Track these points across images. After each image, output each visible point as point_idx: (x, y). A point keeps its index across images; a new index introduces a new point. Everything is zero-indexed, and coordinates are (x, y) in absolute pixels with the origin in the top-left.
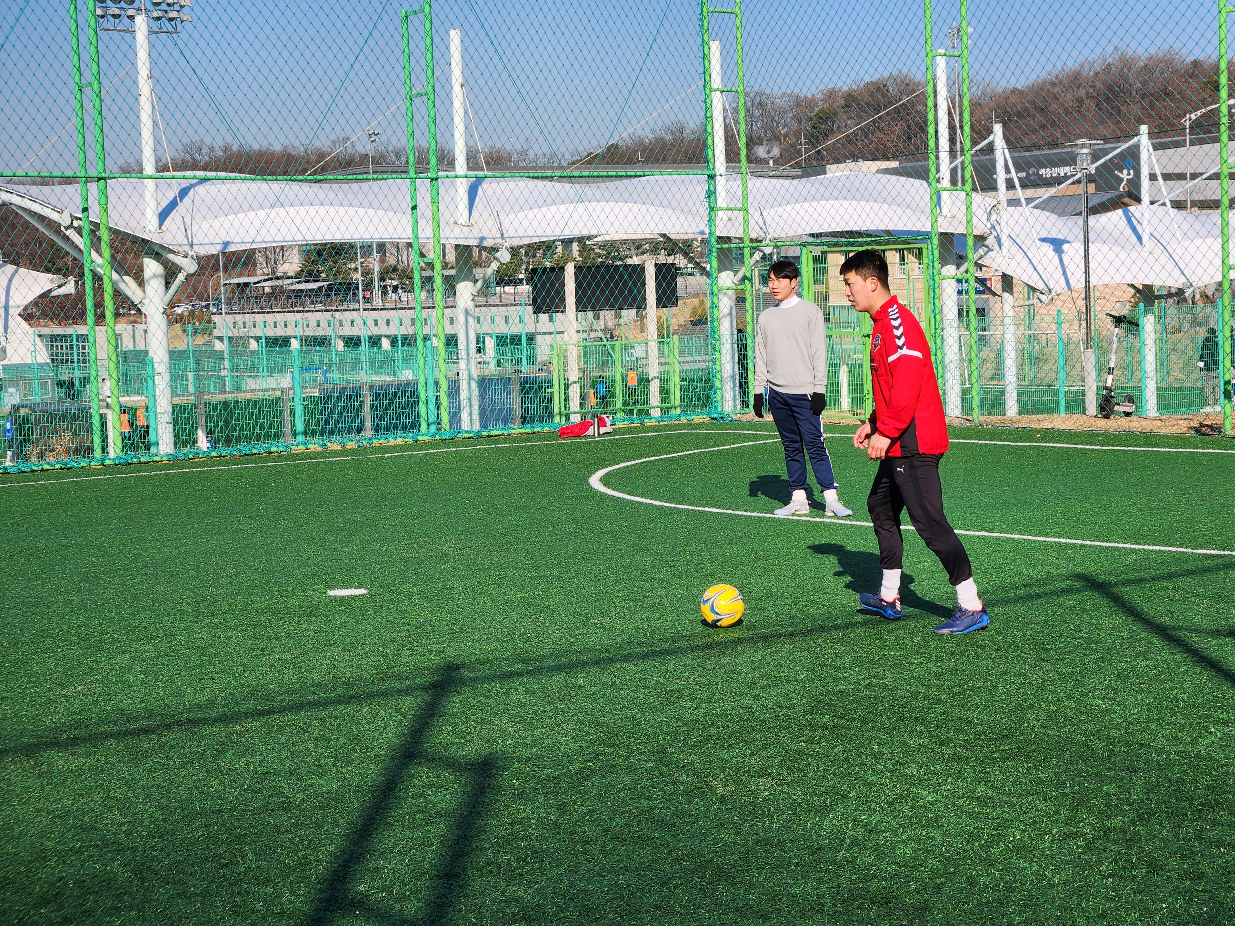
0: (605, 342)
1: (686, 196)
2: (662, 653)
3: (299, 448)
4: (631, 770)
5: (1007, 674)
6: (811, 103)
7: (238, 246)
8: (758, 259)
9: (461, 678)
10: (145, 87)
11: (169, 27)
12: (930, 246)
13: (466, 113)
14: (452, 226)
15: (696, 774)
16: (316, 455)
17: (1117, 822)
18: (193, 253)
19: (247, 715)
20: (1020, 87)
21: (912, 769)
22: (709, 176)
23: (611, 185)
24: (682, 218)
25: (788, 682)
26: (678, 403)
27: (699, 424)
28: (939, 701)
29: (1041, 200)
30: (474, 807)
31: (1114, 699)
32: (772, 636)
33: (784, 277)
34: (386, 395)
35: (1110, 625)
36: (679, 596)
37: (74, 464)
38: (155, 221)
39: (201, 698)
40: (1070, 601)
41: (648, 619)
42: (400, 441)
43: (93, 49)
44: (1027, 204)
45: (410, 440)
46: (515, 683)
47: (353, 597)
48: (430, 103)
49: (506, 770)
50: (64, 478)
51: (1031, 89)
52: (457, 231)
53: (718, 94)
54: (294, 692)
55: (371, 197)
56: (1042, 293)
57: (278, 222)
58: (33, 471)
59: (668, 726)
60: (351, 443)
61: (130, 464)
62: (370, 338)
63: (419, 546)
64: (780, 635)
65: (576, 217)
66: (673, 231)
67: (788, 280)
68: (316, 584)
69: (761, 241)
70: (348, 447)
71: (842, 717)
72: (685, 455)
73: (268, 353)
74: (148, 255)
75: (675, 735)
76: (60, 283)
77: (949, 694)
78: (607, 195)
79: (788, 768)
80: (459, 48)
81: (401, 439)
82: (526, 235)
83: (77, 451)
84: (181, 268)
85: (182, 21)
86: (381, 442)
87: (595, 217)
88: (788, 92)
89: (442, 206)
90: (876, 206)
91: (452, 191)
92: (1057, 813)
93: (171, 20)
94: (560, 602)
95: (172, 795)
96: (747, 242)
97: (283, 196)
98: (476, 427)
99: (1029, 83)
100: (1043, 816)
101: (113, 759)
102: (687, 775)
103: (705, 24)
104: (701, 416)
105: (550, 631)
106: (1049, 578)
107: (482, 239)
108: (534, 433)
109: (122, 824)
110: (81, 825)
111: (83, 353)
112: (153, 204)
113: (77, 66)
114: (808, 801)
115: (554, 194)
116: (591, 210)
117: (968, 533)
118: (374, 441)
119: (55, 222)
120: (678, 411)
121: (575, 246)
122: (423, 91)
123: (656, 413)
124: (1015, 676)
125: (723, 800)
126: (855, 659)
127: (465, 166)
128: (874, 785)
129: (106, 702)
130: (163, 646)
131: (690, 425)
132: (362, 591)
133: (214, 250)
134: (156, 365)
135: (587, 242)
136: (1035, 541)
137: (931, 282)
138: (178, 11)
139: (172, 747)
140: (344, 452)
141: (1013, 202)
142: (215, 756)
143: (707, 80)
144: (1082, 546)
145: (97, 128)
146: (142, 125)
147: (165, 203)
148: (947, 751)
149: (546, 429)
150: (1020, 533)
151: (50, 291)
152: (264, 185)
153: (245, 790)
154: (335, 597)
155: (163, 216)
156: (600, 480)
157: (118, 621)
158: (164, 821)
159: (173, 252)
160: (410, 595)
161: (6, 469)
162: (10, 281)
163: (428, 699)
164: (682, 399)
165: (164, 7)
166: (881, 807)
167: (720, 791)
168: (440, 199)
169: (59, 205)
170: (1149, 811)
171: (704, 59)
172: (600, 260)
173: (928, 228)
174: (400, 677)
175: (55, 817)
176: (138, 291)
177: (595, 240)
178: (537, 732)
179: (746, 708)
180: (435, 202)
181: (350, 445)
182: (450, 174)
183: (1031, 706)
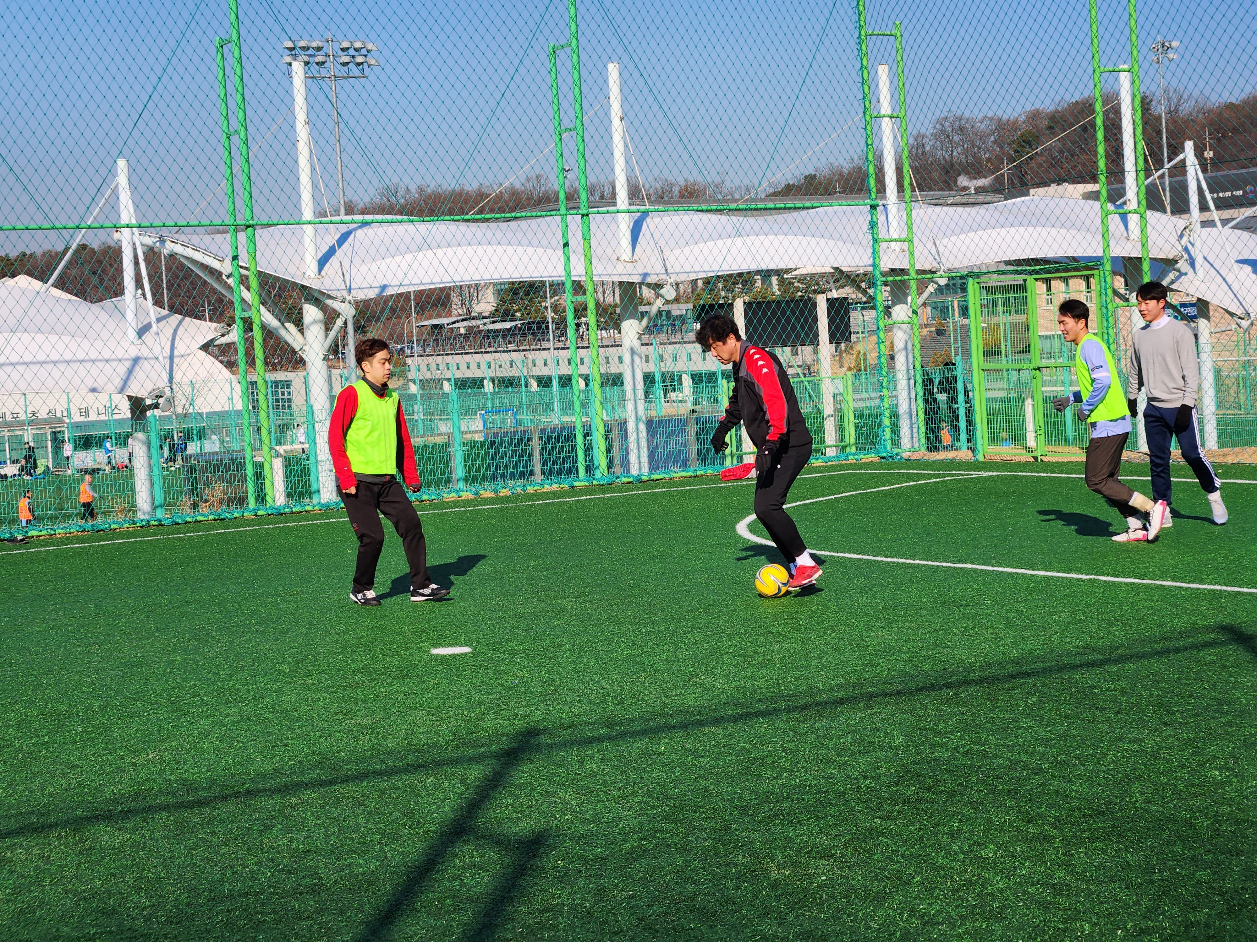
0: (802, 378)
1: (848, 228)
2: (757, 714)
3: (451, 495)
4: (684, 850)
5: (1121, 740)
6: (1013, 125)
7: (396, 288)
8: (932, 290)
9: (538, 746)
10: (302, 132)
11: (355, 71)
12: (1102, 272)
13: (626, 146)
14: (615, 262)
15: (754, 854)
16: (468, 503)
17: (1202, 915)
18: (350, 298)
19: (307, 786)
20: (1234, 101)
21: (989, 852)
22: (871, 206)
23: (780, 218)
24: (853, 250)
25: (881, 748)
26: (853, 441)
27: (866, 464)
28: (1039, 771)
29: (1238, 220)
30: (509, 891)
31: (1233, 770)
32: (877, 695)
33: (1150, 299)
34: (558, 438)
35: (1249, 684)
36: (792, 651)
37: (228, 515)
38: (314, 266)
39: (268, 767)
40: (1209, 655)
41: (753, 677)
42: (555, 487)
43: (239, 96)
44: (1224, 225)
45: (566, 486)
46: (593, 750)
47: (454, 656)
48: (579, 138)
49: (555, 849)
50: (213, 530)
51: (1246, 102)
52: (620, 268)
53: (887, 120)
54: (364, 759)
55: (530, 235)
56: (1240, 318)
57: (425, 264)
58: (187, 523)
59: (740, 799)
60: (504, 490)
61: (282, 514)
62: (560, 377)
63: (539, 600)
64: (886, 695)
65: (734, 251)
66: (845, 263)
67: (1155, 301)
68: (421, 642)
69: (934, 272)
70: (501, 495)
71: (928, 790)
72: (841, 498)
73: (460, 396)
74: (307, 300)
75: (744, 810)
76: (223, 331)
77: (1052, 763)
78: (776, 228)
79: (855, 849)
80: (618, 82)
81: (557, 485)
82: (682, 271)
83: (230, 502)
84: (339, 314)
85: (369, 66)
86: (535, 488)
87: (754, 252)
88: (990, 114)
89: (593, 243)
90: (1054, 231)
91: (613, 227)
92: (1136, 903)
93: (358, 64)
94: (667, 660)
95: (204, 876)
96: (913, 274)
97: (430, 237)
98: (645, 470)
99: (1243, 96)
100: (1121, 907)
101: (158, 835)
102: (744, 856)
103: (864, 48)
104: (869, 456)
105: (647, 692)
106: (1194, 630)
107: (645, 275)
108: (697, 476)
109: (145, 908)
110: (104, 908)
111: (283, 399)
112: (311, 249)
113: (224, 114)
114: (866, 887)
115: (720, 228)
116: (750, 244)
117: (1117, 579)
118: (529, 488)
119: (216, 270)
120: (853, 449)
121: (774, 280)
122: (571, 126)
123: (831, 452)
124: (1130, 742)
125: (775, 885)
126: (960, 722)
127: (626, 202)
128: (943, 869)
129: (172, 771)
130: (248, 710)
131: (859, 465)
132: (466, 650)
133: (372, 294)
134: (316, 412)
135: (786, 276)
136: (1186, 589)
137: (1104, 310)
138: (365, 56)
139: (222, 821)
140: (498, 500)
141: (1206, 224)
142: (262, 831)
143: (867, 105)
144: (1238, 593)
145: (245, 175)
146: (301, 170)
147: (325, 249)
148: (1033, 830)
149: (710, 472)
150: (1174, 580)
151: (212, 340)
152: (411, 227)
153: (279, 871)
154: (437, 655)
155: (322, 262)
156: (748, 526)
157: (212, 683)
158: (188, 904)
159: (330, 297)
160: (513, 654)
161: (161, 521)
162: (176, 331)
163: (497, 769)
164: (858, 438)
165: (352, 52)
166: (944, 895)
167: (774, 874)
168: (592, 235)
169: (221, 254)
170: (1241, 902)
171: (863, 84)
172: (800, 294)
173: (1100, 253)
174: (476, 744)
175: (80, 900)
176: (298, 335)
177: (794, 273)
178: (600, 806)
179: (828, 778)
180: (586, 238)
181: (503, 492)
182: (611, 209)
183: (1139, 778)
